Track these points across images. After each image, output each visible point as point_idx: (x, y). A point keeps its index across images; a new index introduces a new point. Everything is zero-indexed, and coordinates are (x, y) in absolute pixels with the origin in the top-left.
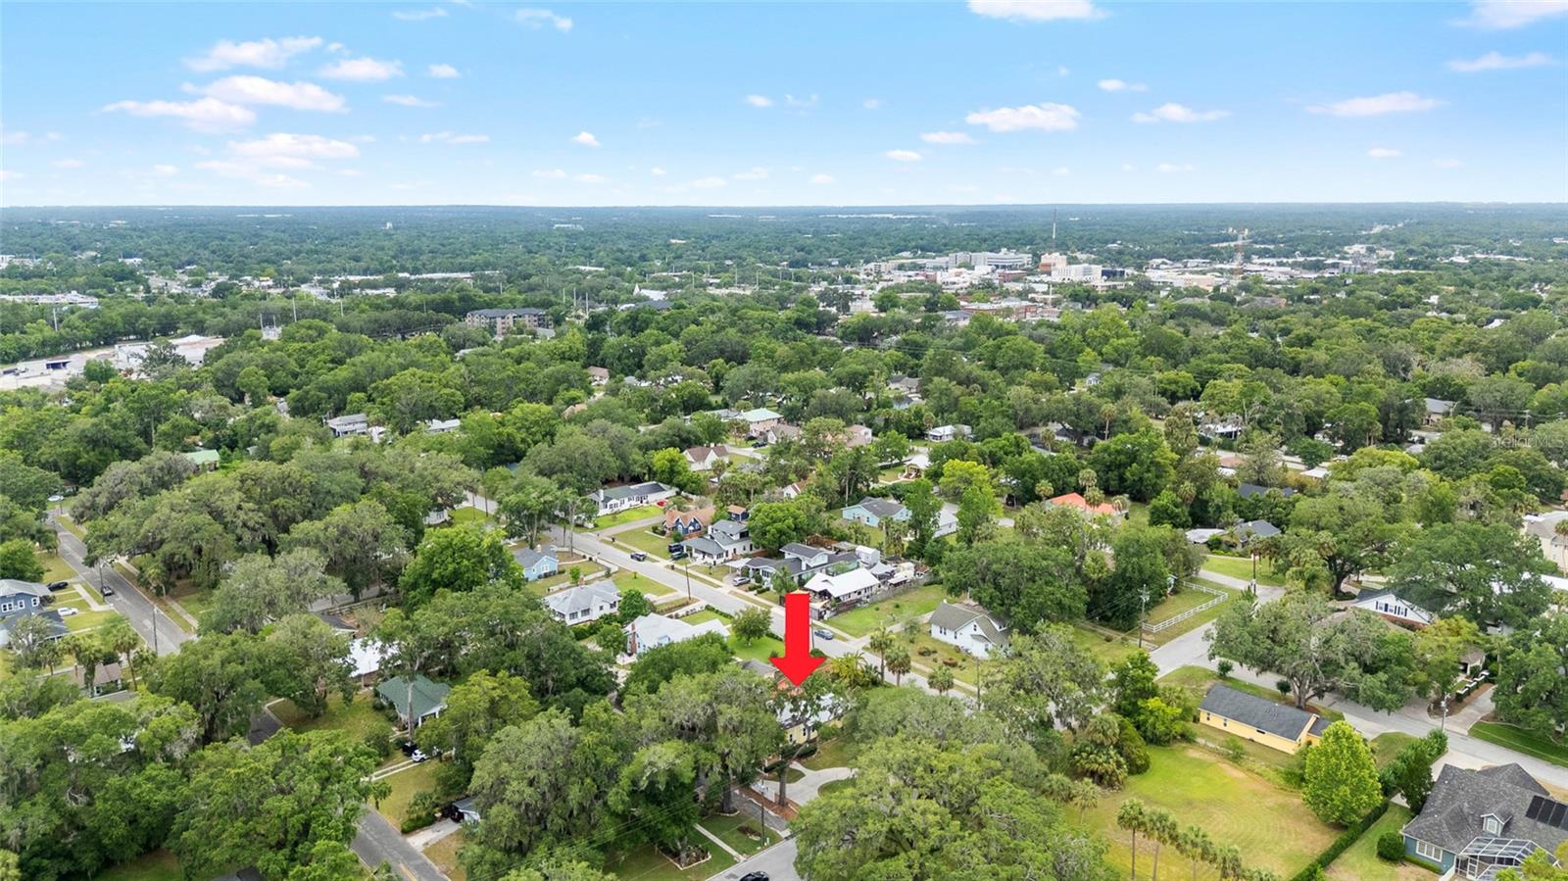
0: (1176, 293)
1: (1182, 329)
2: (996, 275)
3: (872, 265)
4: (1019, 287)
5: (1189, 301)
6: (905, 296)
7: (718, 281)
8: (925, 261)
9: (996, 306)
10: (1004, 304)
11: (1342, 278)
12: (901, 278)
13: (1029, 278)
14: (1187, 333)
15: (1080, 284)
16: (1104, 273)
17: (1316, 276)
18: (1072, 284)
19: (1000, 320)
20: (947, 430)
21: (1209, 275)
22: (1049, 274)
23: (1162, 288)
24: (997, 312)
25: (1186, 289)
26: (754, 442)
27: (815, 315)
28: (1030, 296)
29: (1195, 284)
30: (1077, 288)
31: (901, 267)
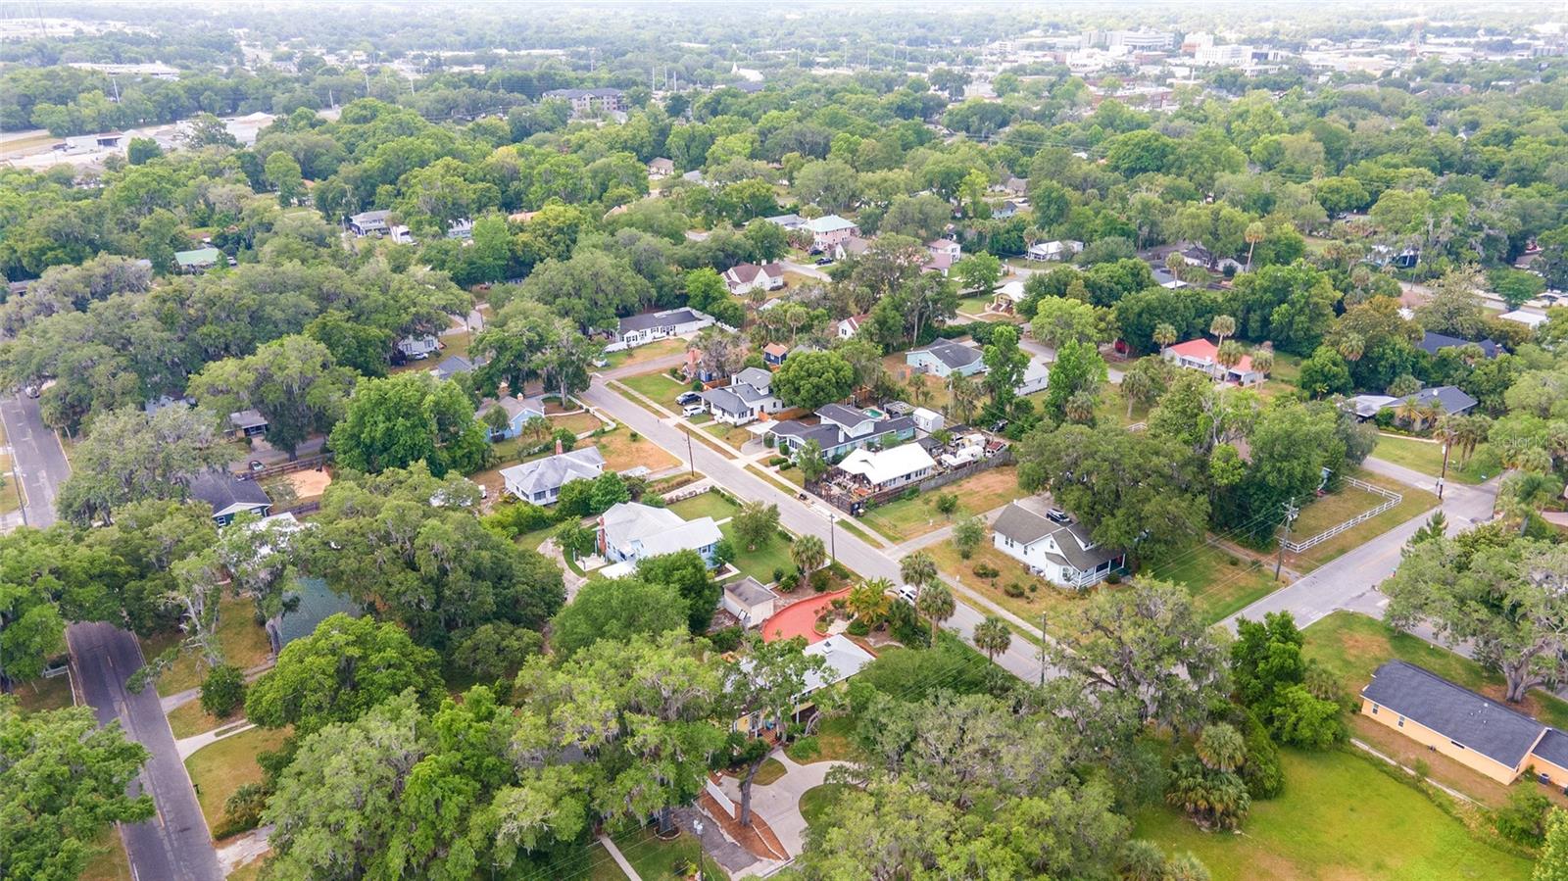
0: (1339, 78)
1: (1347, 123)
2: (1132, 58)
3: (996, 45)
4: (1155, 70)
5: (1353, 88)
6: (1027, 79)
7: (825, 60)
8: (1055, 40)
9: (1128, 93)
10: (1139, 90)
11: (1535, 61)
12: (1027, 59)
13: (1169, 60)
14: (1352, 127)
15: (1227, 66)
16: (1255, 55)
17: (1503, 58)
18: (1217, 67)
19: (1132, 108)
20: (1052, 248)
21: (1376, 58)
22: (1192, 55)
23: (1322, 73)
24: (1130, 100)
25: (1351, 74)
26: (818, 257)
27: (920, 100)
28: (1169, 81)
29: (1360, 68)
30: (1223, 73)
31: (1029, 47)
